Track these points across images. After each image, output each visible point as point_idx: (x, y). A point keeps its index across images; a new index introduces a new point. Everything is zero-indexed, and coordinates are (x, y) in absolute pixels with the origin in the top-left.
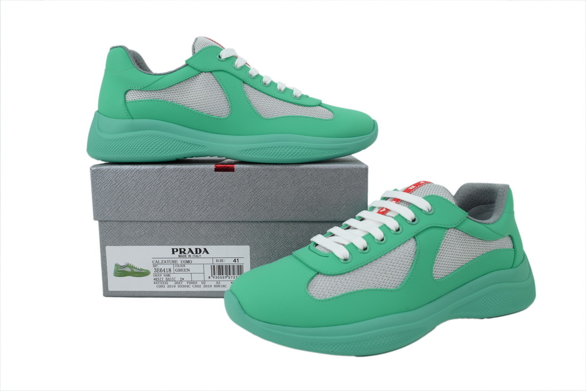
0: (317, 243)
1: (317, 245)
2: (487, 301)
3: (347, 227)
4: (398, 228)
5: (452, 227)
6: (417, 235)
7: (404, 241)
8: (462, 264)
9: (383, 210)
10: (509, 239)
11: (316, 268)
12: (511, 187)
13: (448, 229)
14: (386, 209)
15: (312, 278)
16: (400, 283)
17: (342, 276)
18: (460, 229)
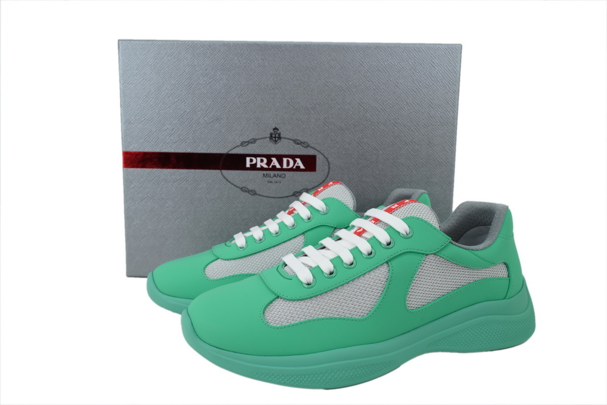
0: (287, 263)
1: (286, 265)
2: (472, 335)
3: (321, 247)
4: (370, 251)
5: (431, 253)
6: (390, 260)
7: (375, 266)
8: (443, 294)
9: (360, 231)
10: (504, 267)
11: (276, 292)
12: (510, 208)
13: (427, 255)
14: (363, 229)
15: (271, 302)
16: (367, 312)
17: (303, 301)
18: (440, 255)
